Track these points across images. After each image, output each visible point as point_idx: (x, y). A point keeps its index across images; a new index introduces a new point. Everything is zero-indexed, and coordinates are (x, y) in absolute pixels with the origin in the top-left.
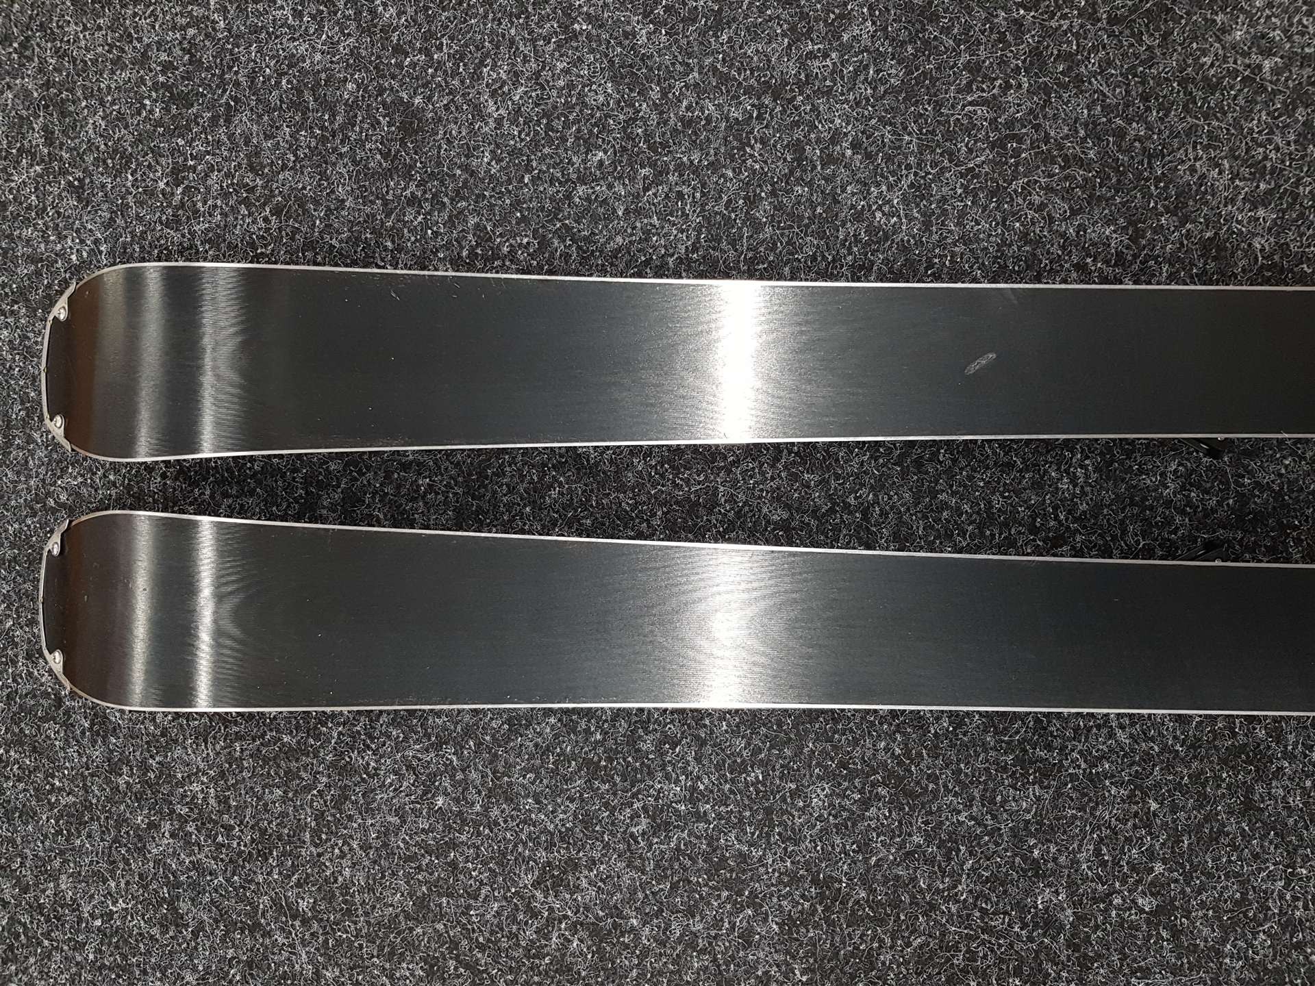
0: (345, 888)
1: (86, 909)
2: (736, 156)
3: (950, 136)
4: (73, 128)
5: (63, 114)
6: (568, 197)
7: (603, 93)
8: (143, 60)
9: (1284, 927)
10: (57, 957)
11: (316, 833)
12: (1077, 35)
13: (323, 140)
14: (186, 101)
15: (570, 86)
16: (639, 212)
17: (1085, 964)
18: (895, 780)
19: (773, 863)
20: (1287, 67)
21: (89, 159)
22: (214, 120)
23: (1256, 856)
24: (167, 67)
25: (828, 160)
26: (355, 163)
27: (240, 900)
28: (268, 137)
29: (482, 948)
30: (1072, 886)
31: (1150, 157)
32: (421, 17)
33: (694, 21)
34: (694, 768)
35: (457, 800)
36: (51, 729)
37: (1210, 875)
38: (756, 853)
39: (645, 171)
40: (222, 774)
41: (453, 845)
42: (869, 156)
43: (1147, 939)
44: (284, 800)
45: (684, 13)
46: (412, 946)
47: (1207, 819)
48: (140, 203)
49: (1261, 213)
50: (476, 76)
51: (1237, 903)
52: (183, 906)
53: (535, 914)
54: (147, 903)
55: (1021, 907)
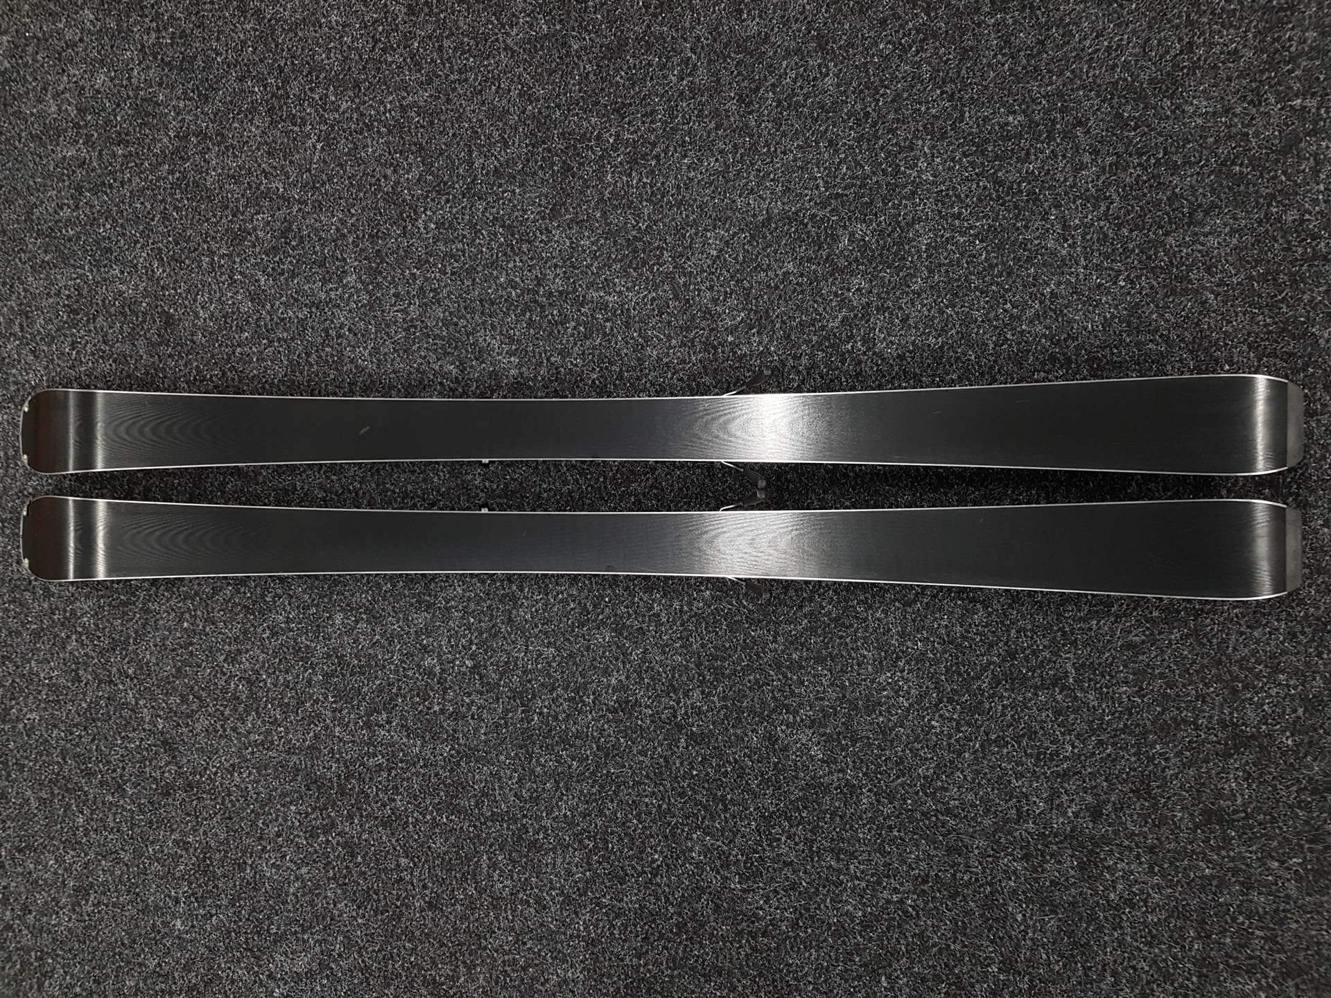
0: (147, 663)
1: (42, 675)
2: (301, 335)
3: (388, 326)
4: (33, 323)
5: (27, 317)
6: (234, 353)
7: (246, 307)
8: (58, 294)
9: (524, 672)
10: (31, 697)
11: (135, 639)
12: (438, 280)
13: (133, 329)
14: (76, 312)
15: (234, 303)
16: (263, 359)
17: (445, 692)
18: (369, 611)
19: (320, 649)
20: (522, 294)
21: (38, 338)
22: (88, 321)
23: (513, 642)
24: (69, 297)
25: (339, 336)
26: (147, 339)
27: (105, 669)
28: (111, 328)
29: (203, 689)
30: (439, 656)
31: (468, 335)
32: (172, 273)
33: (283, 274)
34: (288, 608)
35: (192, 624)
36: (27, 595)
37: (495, 651)
38: (313, 645)
39: (265, 341)
40: (96, 613)
41: (191, 644)
42: (355, 334)
43: (470, 679)
44: (122, 625)
45: (279, 270)
46: (175, 689)
47: (493, 626)
48: (59, 358)
49: (512, 359)
50: (195, 300)
51: (506, 663)
52: (81, 672)
53: (225, 674)
54: (66, 672)
55: (419, 666)
